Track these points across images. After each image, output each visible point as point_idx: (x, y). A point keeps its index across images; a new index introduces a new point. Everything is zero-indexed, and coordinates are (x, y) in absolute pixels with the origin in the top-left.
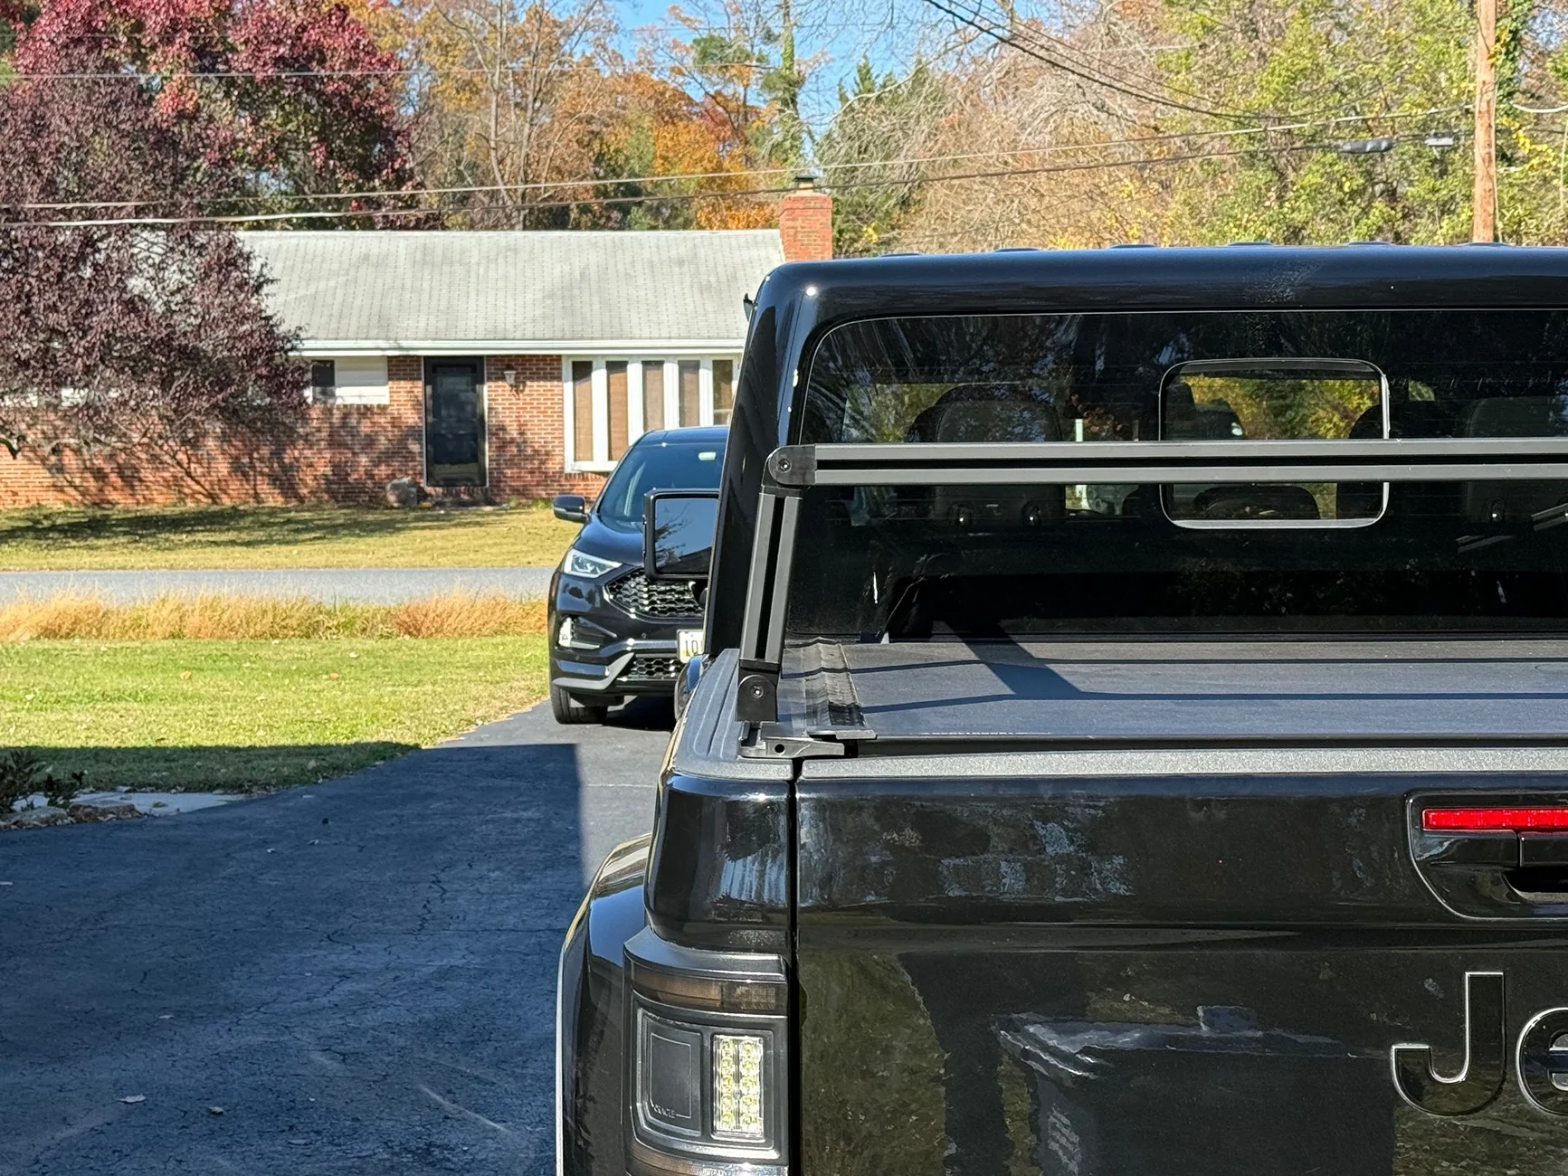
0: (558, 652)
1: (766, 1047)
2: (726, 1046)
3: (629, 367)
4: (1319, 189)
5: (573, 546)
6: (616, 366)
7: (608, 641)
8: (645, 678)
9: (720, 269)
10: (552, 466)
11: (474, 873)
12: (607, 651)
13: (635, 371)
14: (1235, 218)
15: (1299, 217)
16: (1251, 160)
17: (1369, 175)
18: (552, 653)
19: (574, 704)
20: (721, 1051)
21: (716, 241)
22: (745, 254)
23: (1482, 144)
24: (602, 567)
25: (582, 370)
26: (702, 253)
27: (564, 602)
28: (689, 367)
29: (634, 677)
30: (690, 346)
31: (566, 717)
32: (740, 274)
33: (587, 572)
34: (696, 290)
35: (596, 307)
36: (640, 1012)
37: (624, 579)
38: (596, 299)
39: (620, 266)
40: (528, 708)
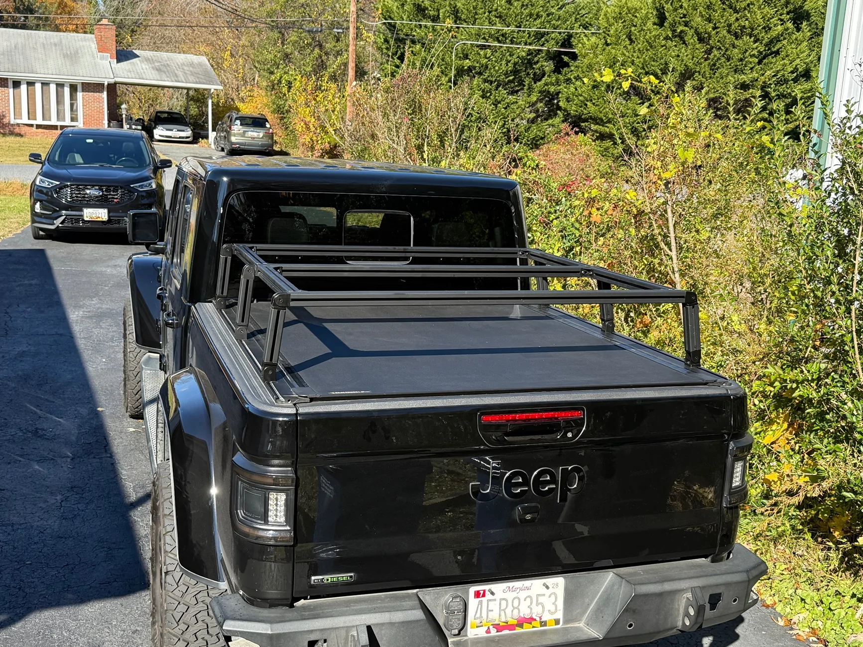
0: (34, 214)
1: (287, 496)
2: (272, 496)
3: (36, 85)
4: (296, 42)
5: (39, 174)
6: (31, 84)
7: (55, 211)
8: (70, 225)
9: (71, 48)
10: (6, 121)
11: (20, 309)
12: (56, 215)
13: (38, 86)
14: (267, 49)
15: (289, 51)
16: (272, 28)
17: (313, 39)
18: (32, 214)
19: (41, 233)
20: (271, 497)
21: (69, 37)
22: (81, 43)
23: (352, 31)
24: (52, 183)
25: (17, 84)
26: (64, 42)
27: (36, 195)
28: (60, 86)
29: (66, 225)
30: (61, 78)
31: (37, 237)
32: (79, 51)
33: (46, 185)
34: (62, 56)
35: (22, 60)
36: (240, 482)
37: (61, 188)
38: (21, 57)
39: (31, 45)
40: (19, 231)
